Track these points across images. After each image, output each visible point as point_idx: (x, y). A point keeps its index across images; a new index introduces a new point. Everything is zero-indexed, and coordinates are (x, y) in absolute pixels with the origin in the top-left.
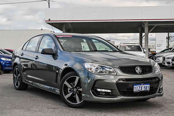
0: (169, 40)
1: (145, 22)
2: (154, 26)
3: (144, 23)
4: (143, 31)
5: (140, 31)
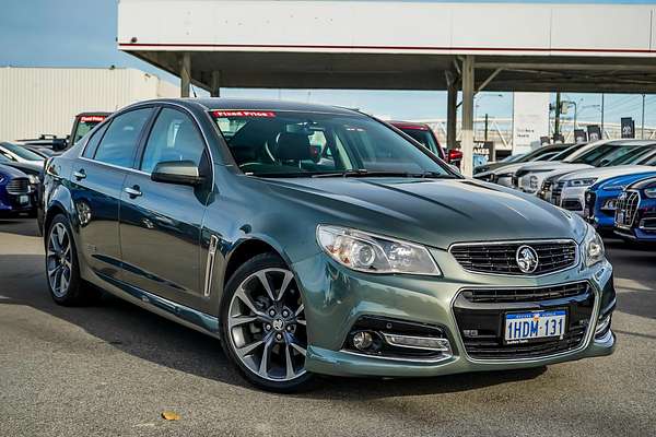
0: (561, 115)
1: (465, 56)
2: (494, 70)
3: (461, 58)
4: (457, 84)
5: (449, 83)
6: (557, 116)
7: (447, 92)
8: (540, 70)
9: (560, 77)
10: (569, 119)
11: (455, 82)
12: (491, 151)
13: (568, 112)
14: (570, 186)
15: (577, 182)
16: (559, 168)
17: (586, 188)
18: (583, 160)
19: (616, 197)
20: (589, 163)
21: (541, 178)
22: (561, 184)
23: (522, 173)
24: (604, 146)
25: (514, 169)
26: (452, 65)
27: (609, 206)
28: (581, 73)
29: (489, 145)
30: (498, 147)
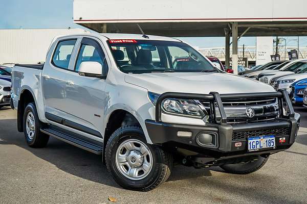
0: (279, 45)
1: (233, 22)
2: (247, 28)
4: (230, 34)
5: (226, 34)
6: (277, 45)
7: (225, 37)
8: (268, 27)
9: (277, 30)
10: (282, 46)
11: (229, 33)
12: (246, 62)
13: (282, 43)
14: (283, 83)
15: (286, 81)
16: (278, 73)
17: (290, 84)
18: (289, 69)
19: (304, 89)
20: (292, 71)
21: (270, 78)
22: (278, 82)
23: (261, 76)
24: (298, 63)
25: (257, 73)
26: (228, 26)
27: (300, 93)
28: (287, 28)
29: (245, 59)
30: (249, 59)
